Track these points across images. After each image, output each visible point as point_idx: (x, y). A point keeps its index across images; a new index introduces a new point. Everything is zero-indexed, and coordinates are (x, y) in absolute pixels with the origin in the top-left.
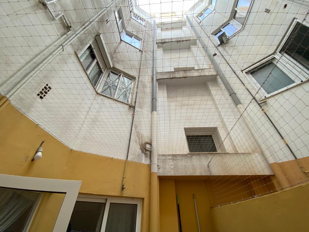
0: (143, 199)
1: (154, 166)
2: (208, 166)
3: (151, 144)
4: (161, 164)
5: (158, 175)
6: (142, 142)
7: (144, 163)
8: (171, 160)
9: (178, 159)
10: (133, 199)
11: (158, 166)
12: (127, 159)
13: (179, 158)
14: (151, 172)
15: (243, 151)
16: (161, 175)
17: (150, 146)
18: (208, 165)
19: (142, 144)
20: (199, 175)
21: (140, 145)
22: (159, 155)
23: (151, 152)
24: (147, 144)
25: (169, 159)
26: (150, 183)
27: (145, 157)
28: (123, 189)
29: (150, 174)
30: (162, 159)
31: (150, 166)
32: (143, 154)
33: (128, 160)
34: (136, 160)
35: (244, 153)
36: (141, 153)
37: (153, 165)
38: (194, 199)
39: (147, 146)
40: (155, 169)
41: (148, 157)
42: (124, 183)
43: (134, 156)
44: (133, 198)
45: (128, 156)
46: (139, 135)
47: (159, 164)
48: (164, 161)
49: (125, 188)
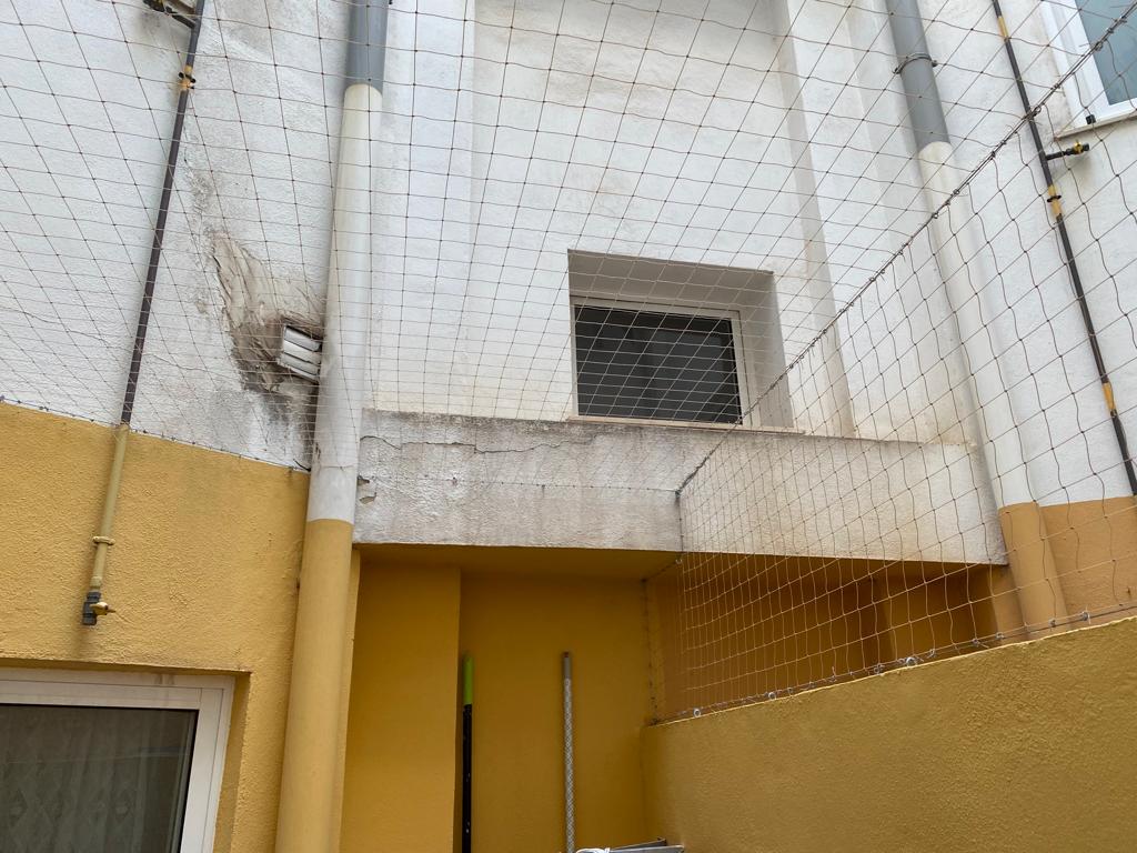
0: (240, 680)
1: (335, 484)
2: (677, 500)
3: (317, 336)
4: (382, 473)
5: (358, 537)
6: (249, 312)
7: (264, 457)
8: (454, 450)
9: (504, 448)
10: (165, 677)
11: (361, 481)
12: (126, 417)
13: (508, 440)
14: (311, 517)
15: (884, 431)
16: (374, 538)
17: (314, 344)
18: (677, 493)
19: (245, 326)
20: (619, 546)
21: (232, 332)
22: (374, 415)
23: (314, 388)
24: (289, 333)
25: (445, 445)
26: (298, 587)
27: (267, 417)
28: (90, 614)
29: (303, 530)
30: (395, 438)
31: (301, 483)
32: (252, 396)
33: (134, 424)
34: (196, 433)
35: (887, 444)
36: (239, 388)
37: (324, 476)
38: (563, 677)
39: (287, 346)
40: (336, 501)
41: (290, 415)
42: (98, 578)
43: (183, 404)
44: (165, 675)
45: (129, 398)
46: (229, 253)
47: (367, 474)
48: (408, 454)
49: (106, 610)
